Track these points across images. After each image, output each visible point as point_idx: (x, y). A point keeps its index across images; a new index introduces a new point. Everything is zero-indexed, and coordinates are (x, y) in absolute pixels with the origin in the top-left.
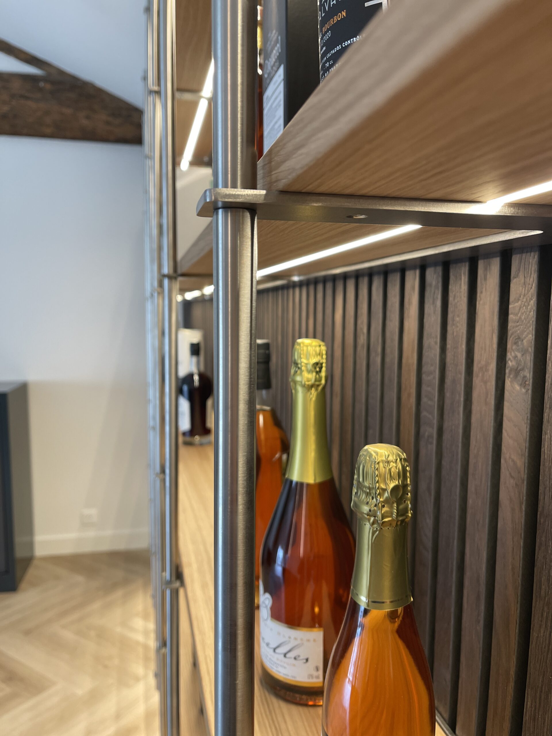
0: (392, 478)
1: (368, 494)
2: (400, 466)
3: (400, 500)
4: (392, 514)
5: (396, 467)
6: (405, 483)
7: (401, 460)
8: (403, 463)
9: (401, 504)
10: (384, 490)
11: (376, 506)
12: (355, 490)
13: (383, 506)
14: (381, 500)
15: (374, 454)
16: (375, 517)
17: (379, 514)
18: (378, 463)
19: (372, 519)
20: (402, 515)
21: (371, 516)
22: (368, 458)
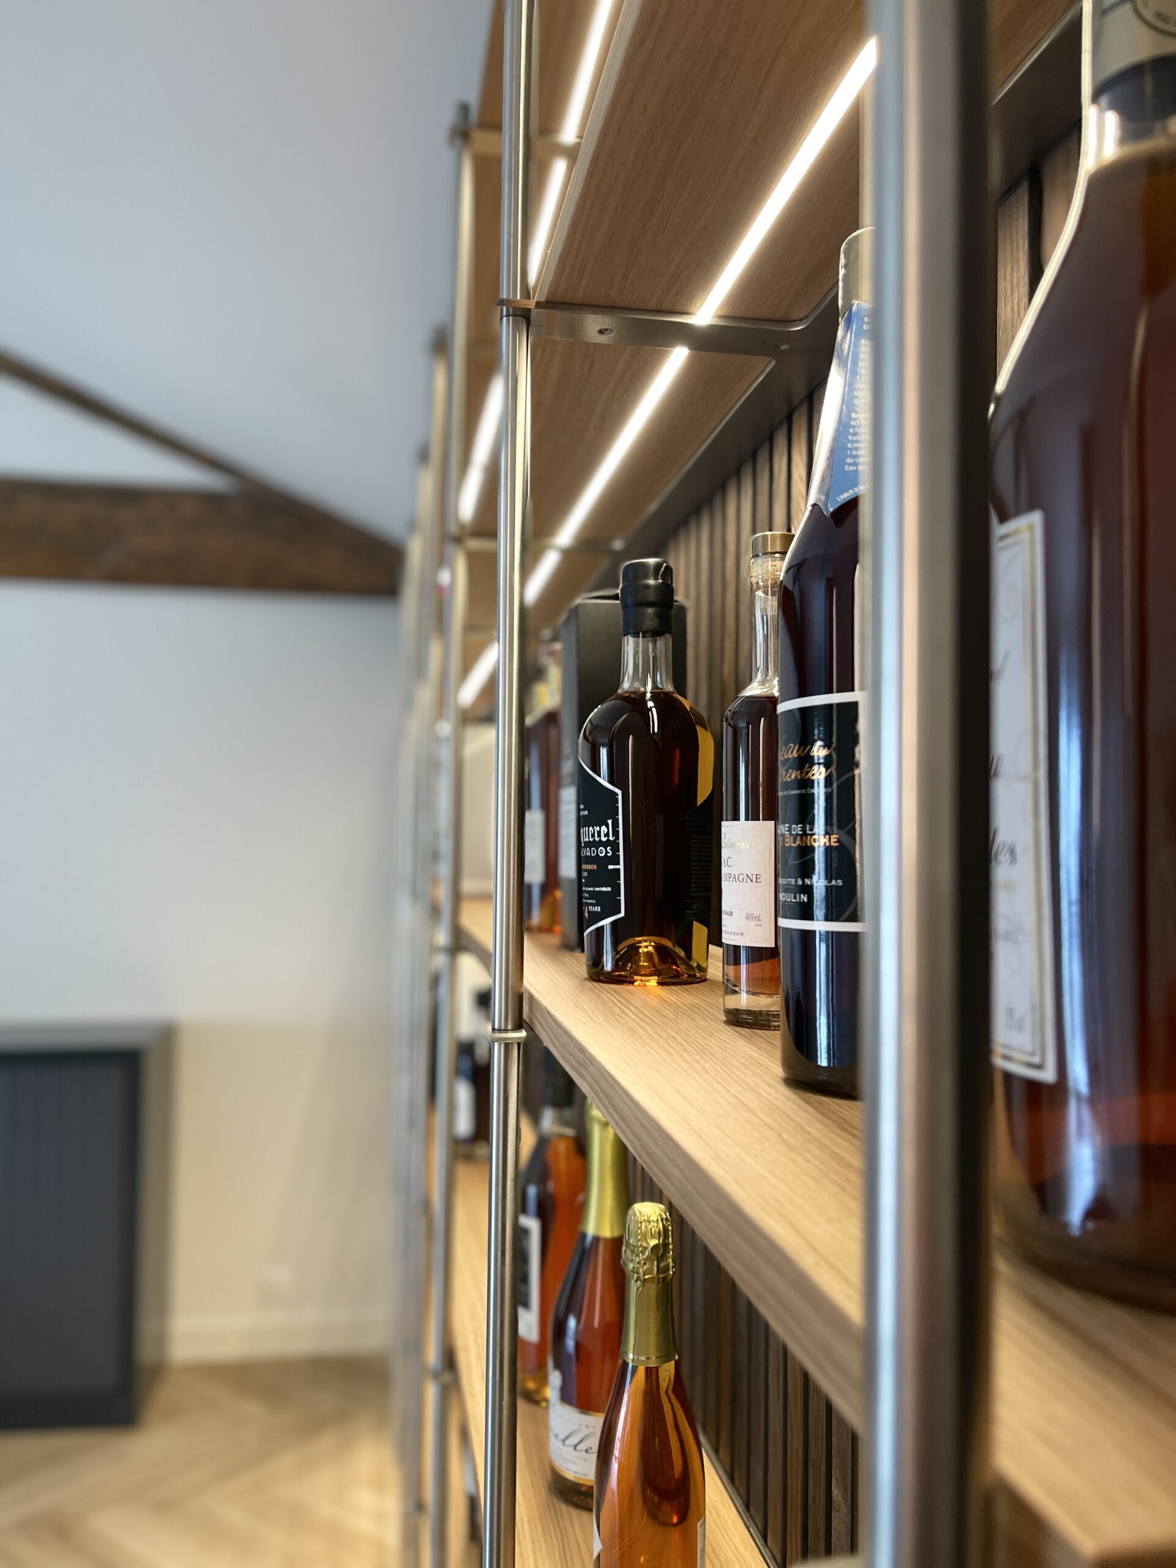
0: (653, 1237)
1: (633, 1252)
2: (661, 1225)
3: (661, 1258)
4: (653, 1271)
5: (657, 1226)
6: (667, 1242)
7: (662, 1220)
8: (665, 1223)
9: (662, 1261)
10: (645, 1248)
11: (638, 1263)
12: (624, 1249)
13: (645, 1264)
14: (643, 1257)
15: (638, 1214)
16: (638, 1274)
17: (641, 1271)
18: (641, 1222)
19: (636, 1275)
20: (663, 1273)
21: (635, 1273)
22: (633, 1217)
